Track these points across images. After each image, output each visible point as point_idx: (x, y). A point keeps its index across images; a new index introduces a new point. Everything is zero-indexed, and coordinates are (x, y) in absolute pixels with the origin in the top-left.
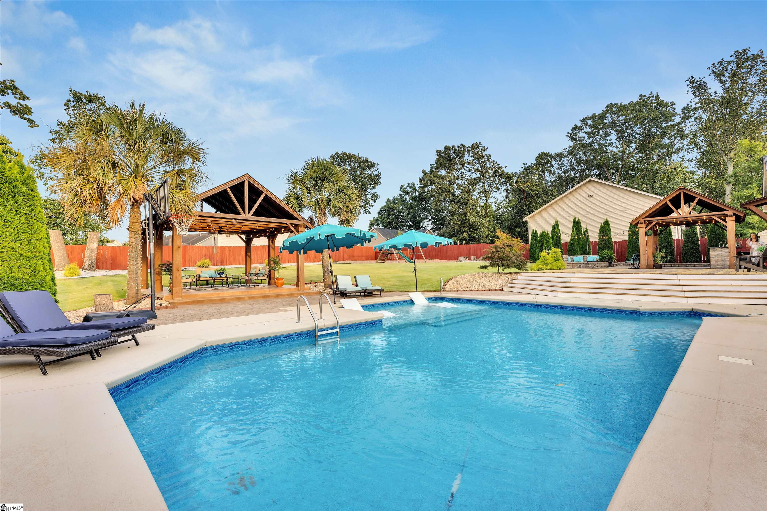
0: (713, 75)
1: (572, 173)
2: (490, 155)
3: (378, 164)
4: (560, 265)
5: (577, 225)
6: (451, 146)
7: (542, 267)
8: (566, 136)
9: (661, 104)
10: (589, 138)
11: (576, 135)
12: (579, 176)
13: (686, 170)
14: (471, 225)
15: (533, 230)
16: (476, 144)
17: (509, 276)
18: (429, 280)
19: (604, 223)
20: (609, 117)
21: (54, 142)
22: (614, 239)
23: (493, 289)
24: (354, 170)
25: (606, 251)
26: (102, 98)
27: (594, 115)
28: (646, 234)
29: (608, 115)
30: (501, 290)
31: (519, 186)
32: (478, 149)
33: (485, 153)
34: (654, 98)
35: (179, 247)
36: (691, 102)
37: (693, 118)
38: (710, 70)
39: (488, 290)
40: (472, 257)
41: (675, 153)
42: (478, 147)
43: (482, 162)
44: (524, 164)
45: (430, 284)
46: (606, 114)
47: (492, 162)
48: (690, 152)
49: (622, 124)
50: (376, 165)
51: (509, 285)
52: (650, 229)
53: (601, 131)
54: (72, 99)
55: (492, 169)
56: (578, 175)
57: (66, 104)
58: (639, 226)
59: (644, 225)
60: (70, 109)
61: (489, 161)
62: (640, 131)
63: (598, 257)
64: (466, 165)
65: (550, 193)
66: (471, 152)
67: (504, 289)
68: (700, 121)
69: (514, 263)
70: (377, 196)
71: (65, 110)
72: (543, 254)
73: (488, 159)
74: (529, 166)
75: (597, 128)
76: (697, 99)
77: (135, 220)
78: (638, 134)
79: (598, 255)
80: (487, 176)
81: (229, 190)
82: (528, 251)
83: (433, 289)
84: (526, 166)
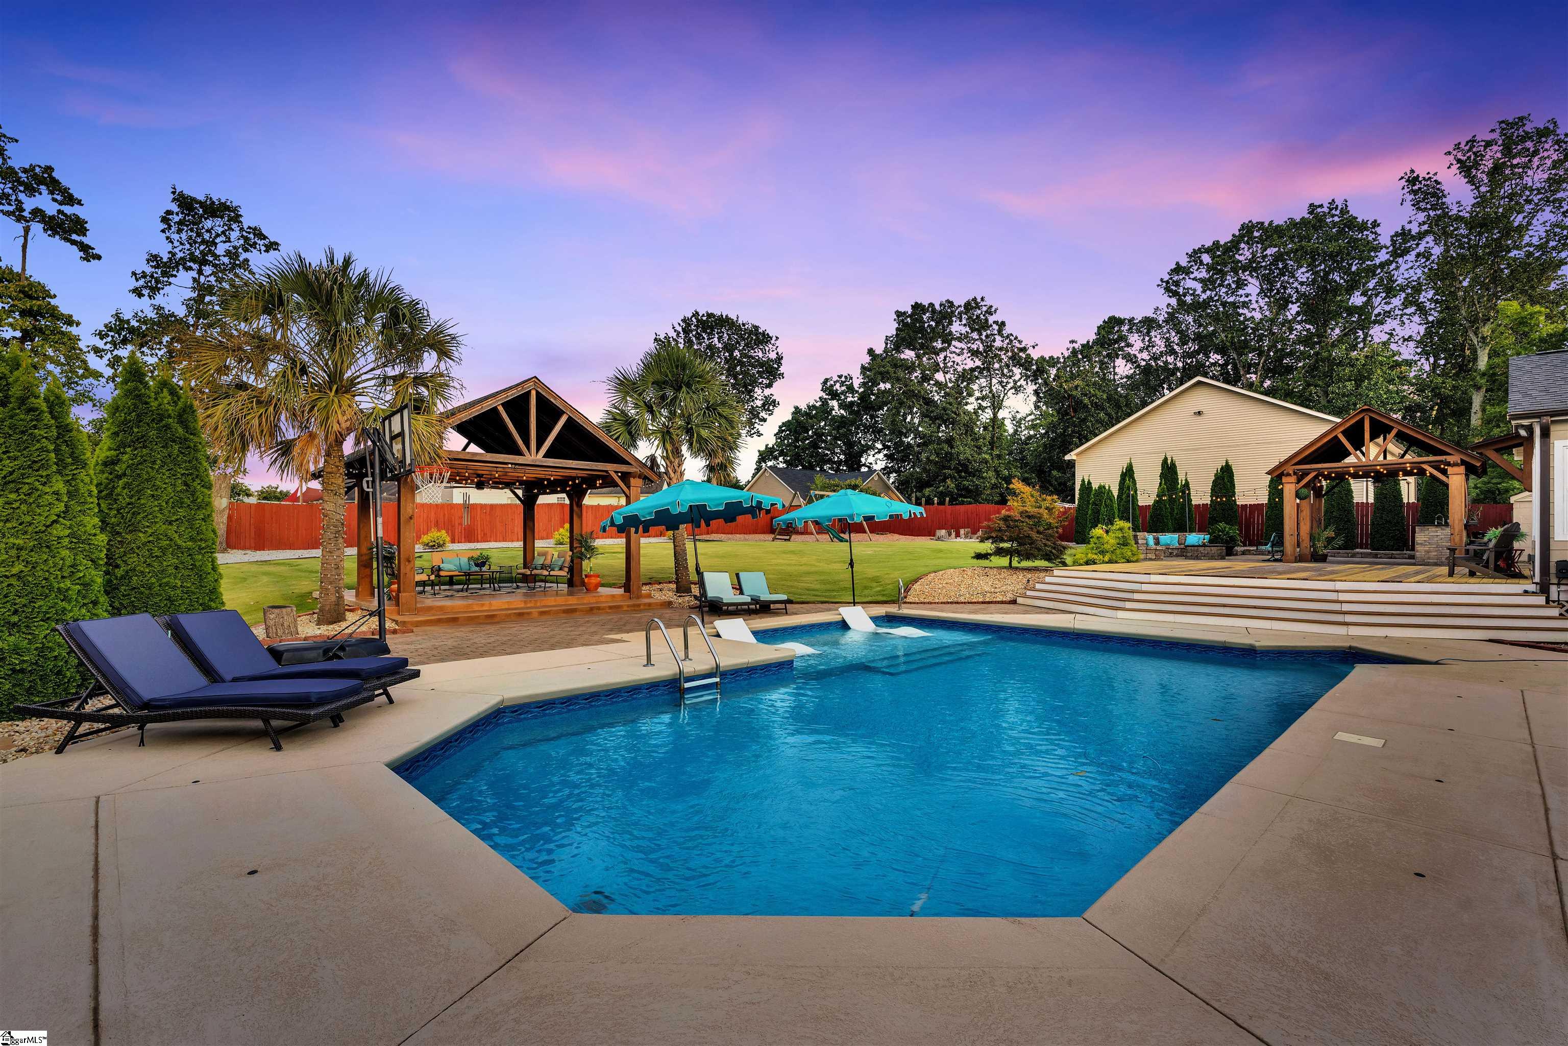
0: (1455, 168)
1: (1170, 359)
2: (1003, 324)
3: (777, 338)
4: (1130, 554)
5: (1169, 471)
6: (926, 303)
7: (1095, 557)
8: (1158, 285)
9: (1350, 223)
10: (1204, 291)
11: (1177, 283)
12: (1184, 367)
13: (1396, 358)
14: (961, 465)
15: (1083, 481)
16: (975, 299)
17: (1029, 576)
18: (876, 580)
19: (1222, 468)
20: (1246, 249)
21: (140, 295)
22: (1241, 500)
23: (998, 599)
24: (729, 348)
25: (1222, 525)
26: (235, 210)
27: (1216, 244)
28: (1297, 495)
29: (1242, 245)
30: (1014, 602)
31: (1061, 386)
32: (979, 312)
33: (991, 319)
34: (1338, 212)
35: (411, 518)
36: (1410, 222)
37: (1414, 253)
38: (1451, 158)
39: (989, 603)
40: (962, 531)
41: (1375, 322)
42: (978, 307)
43: (987, 336)
44: (1072, 342)
45: (879, 589)
46: (1238, 242)
47: (1008, 337)
48: (1407, 322)
49: (1271, 264)
50: (774, 338)
51: (1029, 593)
52: (1306, 486)
53: (1228, 277)
54: (175, 208)
55: (1007, 351)
56: (1180, 365)
57: (165, 220)
58: (1284, 479)
59: (1293, 479)
60: (173, 229)
61: (1002, 336)
62: (1308, 278)
63: (1207, 537)
64: (953, 343)
65: (1123, 402)
66: (964, 316)
67: (1020, 600)
68: (1428, 259)
69: (1039, 550)
70: (775, 403)
71: (163, 231)
72: (1098, 531)
73: (1000, 332)
74: (1083, 346)
75: (1221, 271)
76: (1421, 216)
77: (335, 469)
78: (1302, 284)
79: (1208, 532)
80: (997, 366)
81: (501, 409)
82: (1072, 519)
83: (884, 599)
84: (1076, 346)
